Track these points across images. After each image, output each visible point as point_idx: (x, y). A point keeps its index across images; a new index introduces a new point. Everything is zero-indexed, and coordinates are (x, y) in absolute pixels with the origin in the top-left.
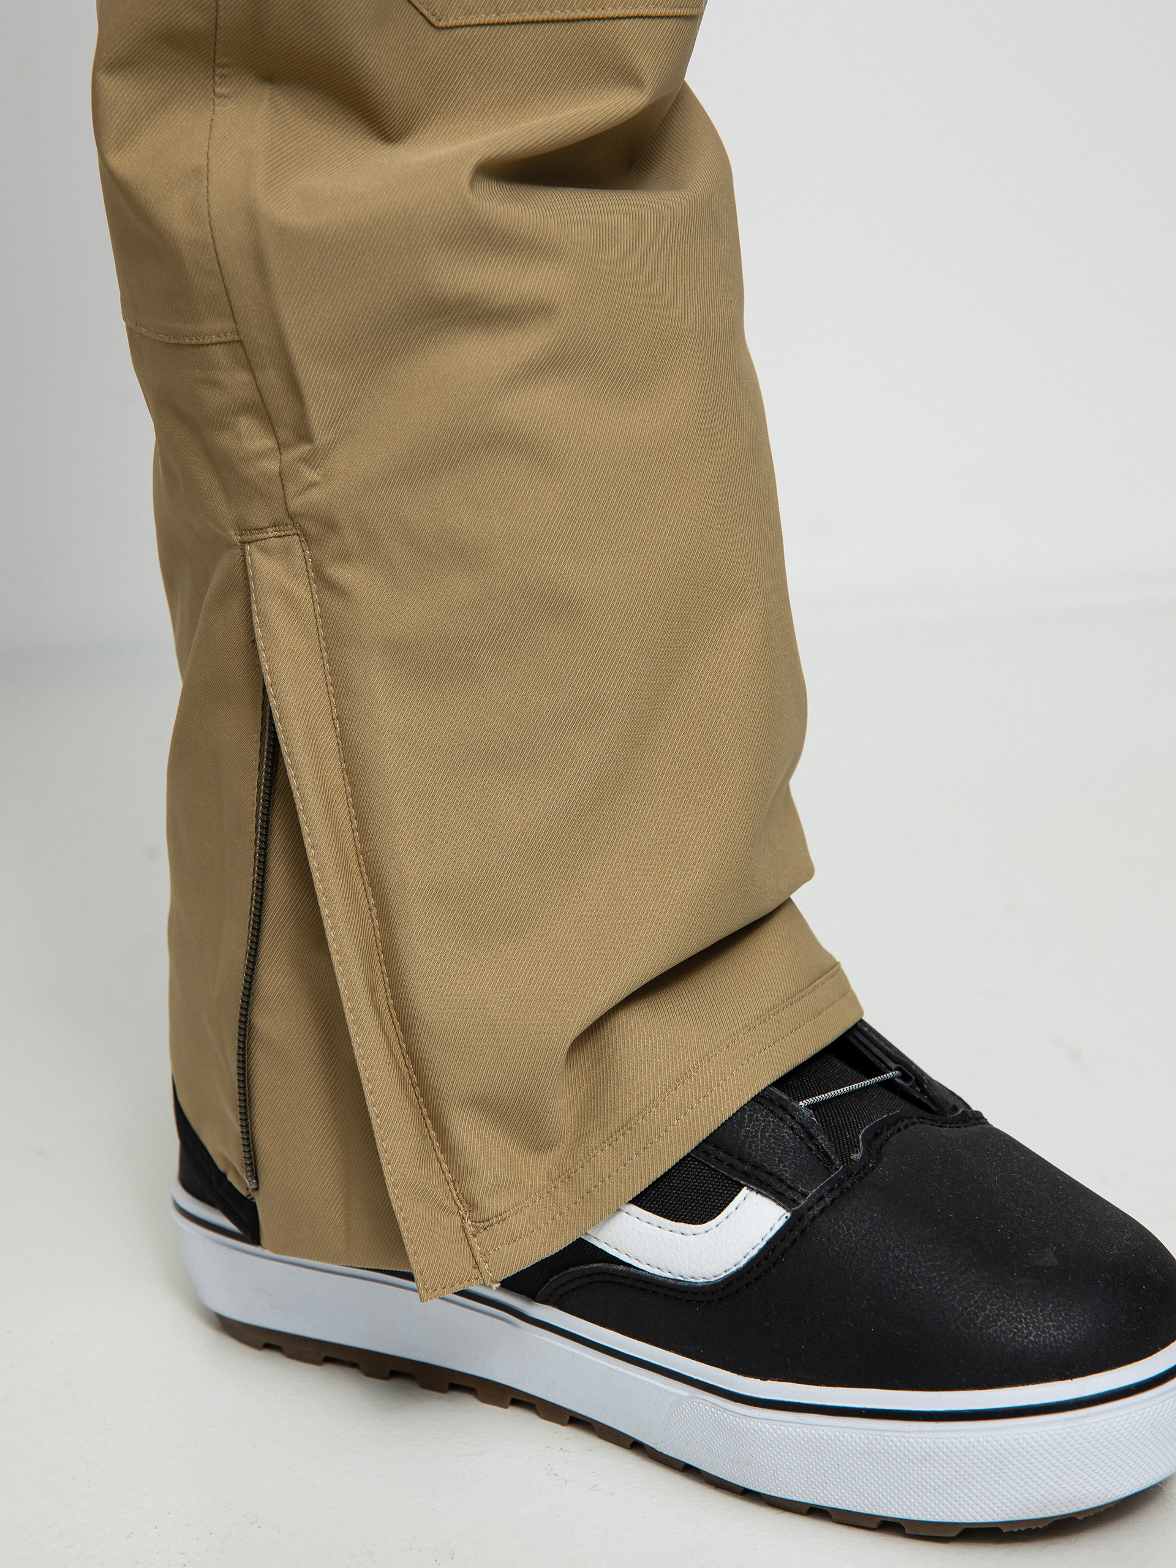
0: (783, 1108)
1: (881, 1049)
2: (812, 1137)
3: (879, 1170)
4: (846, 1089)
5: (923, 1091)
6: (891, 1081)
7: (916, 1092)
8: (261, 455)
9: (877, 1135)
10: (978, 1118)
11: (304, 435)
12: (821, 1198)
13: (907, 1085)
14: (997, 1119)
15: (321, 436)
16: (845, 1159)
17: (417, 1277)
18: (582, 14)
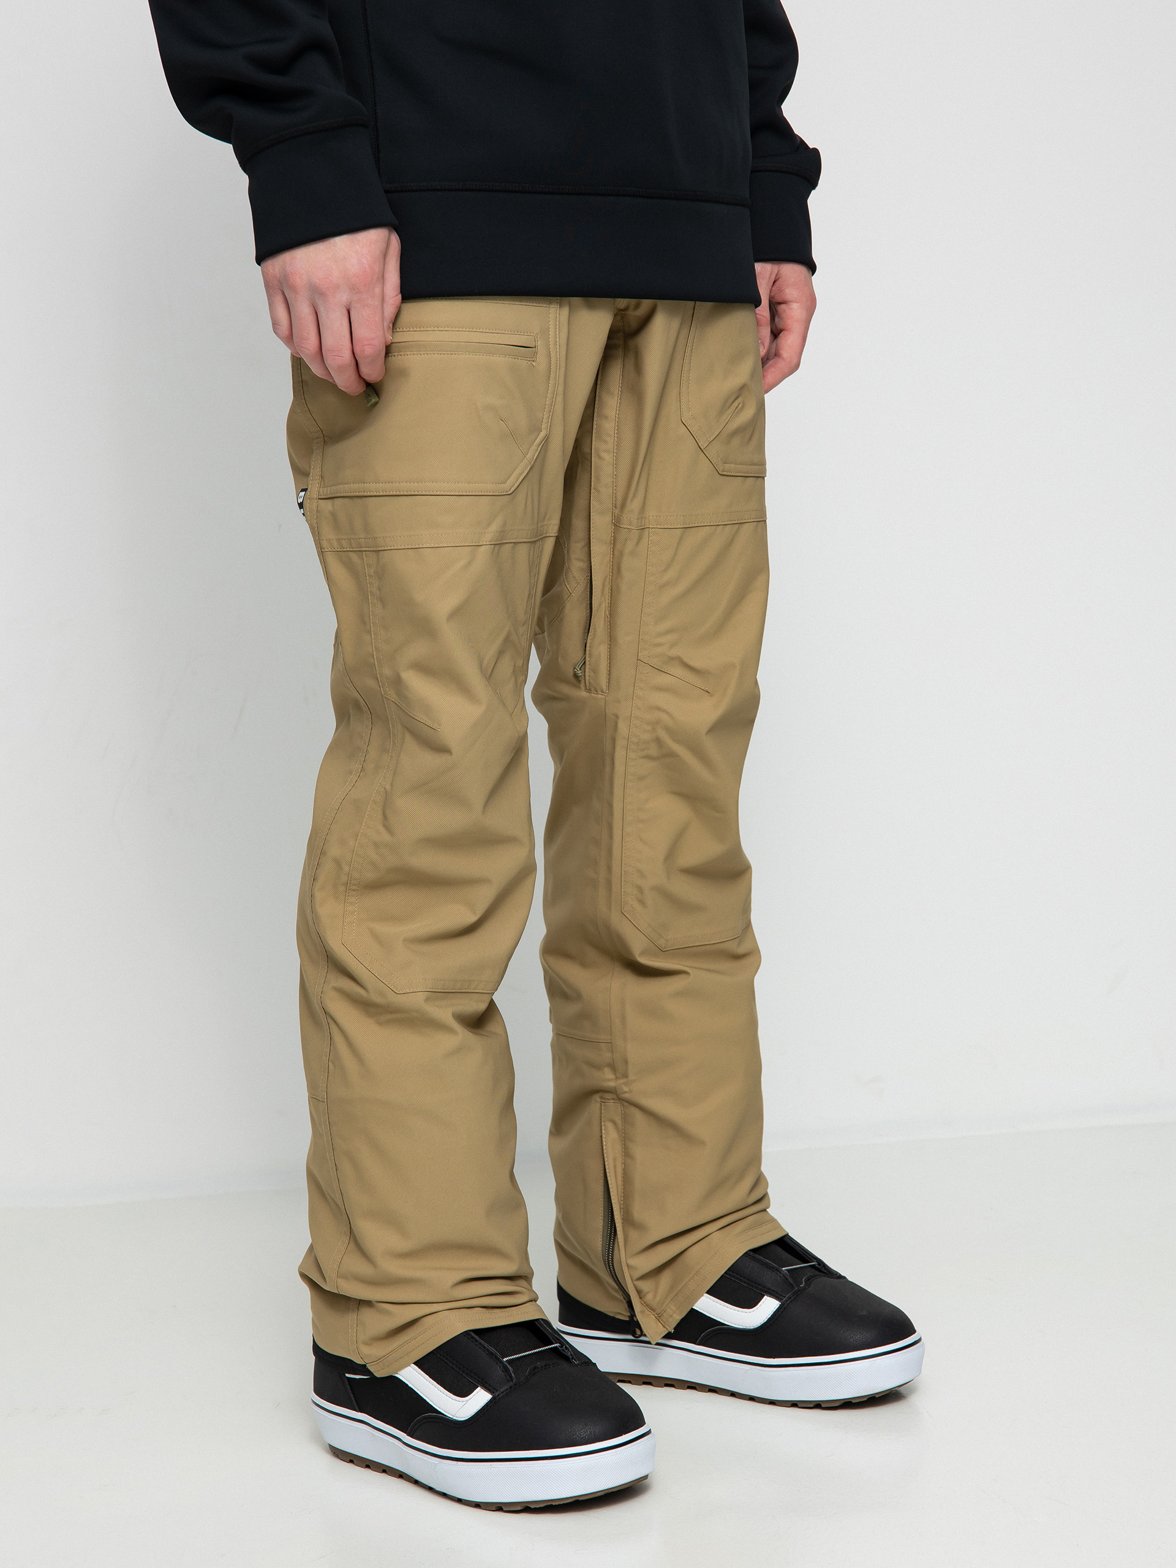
0: (777, 1270)
1: (811, 1255)
2: (787, 1279)
3: (810, 1289)
4: (799, 1266)
5: (826, 1269)
6: (814, 1265)
7: (823, 1270)
8: (610, 1080)
9: (809, 1280)
10: (844, 1278)
11: (625, 1076)
12: (790, 1298)
13: (819, 1267)
14: (851, 1278)
15: (631, 1077)
16: (798, 1286)
17: (647, 1335)
18: (702, 944)
